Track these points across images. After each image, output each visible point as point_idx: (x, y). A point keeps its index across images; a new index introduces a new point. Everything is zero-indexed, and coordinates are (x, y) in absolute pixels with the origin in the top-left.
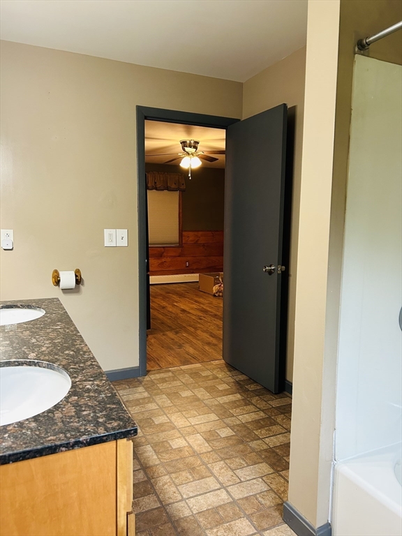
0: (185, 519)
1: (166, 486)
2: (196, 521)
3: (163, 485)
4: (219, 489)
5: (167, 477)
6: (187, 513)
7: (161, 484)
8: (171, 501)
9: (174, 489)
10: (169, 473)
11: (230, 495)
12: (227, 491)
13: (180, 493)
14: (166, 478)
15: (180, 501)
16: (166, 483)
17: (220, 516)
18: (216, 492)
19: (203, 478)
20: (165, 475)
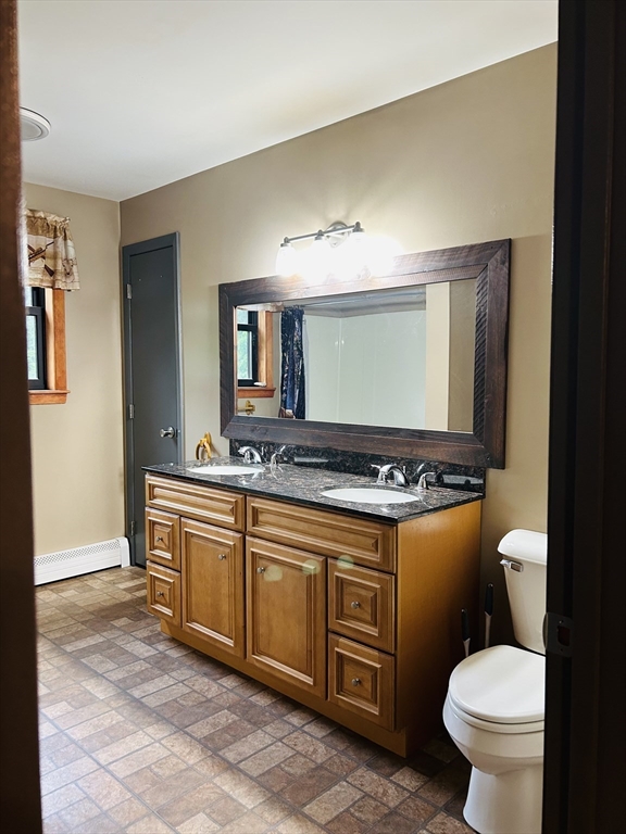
0: (150, 724)
1: (188, 750)
2: (137, 725)
3: (191, 751)
4: (110, 763)
5: (191, 762)
6: (150, 730)
7: (195, 751)
8: (174, 736)
9: (175, 750)
10: (190, 768)
11: (94, 760)
12: (98, 764)
13: (165, 747)
14: (192, 760)
15: (163, 739)
16: (189, 754)
17: (108, 735)
18: (114, 759)
19: (137, 773)
20: (195, 764)
